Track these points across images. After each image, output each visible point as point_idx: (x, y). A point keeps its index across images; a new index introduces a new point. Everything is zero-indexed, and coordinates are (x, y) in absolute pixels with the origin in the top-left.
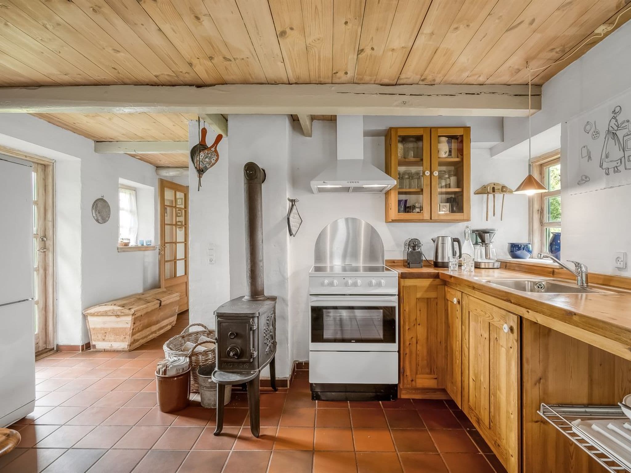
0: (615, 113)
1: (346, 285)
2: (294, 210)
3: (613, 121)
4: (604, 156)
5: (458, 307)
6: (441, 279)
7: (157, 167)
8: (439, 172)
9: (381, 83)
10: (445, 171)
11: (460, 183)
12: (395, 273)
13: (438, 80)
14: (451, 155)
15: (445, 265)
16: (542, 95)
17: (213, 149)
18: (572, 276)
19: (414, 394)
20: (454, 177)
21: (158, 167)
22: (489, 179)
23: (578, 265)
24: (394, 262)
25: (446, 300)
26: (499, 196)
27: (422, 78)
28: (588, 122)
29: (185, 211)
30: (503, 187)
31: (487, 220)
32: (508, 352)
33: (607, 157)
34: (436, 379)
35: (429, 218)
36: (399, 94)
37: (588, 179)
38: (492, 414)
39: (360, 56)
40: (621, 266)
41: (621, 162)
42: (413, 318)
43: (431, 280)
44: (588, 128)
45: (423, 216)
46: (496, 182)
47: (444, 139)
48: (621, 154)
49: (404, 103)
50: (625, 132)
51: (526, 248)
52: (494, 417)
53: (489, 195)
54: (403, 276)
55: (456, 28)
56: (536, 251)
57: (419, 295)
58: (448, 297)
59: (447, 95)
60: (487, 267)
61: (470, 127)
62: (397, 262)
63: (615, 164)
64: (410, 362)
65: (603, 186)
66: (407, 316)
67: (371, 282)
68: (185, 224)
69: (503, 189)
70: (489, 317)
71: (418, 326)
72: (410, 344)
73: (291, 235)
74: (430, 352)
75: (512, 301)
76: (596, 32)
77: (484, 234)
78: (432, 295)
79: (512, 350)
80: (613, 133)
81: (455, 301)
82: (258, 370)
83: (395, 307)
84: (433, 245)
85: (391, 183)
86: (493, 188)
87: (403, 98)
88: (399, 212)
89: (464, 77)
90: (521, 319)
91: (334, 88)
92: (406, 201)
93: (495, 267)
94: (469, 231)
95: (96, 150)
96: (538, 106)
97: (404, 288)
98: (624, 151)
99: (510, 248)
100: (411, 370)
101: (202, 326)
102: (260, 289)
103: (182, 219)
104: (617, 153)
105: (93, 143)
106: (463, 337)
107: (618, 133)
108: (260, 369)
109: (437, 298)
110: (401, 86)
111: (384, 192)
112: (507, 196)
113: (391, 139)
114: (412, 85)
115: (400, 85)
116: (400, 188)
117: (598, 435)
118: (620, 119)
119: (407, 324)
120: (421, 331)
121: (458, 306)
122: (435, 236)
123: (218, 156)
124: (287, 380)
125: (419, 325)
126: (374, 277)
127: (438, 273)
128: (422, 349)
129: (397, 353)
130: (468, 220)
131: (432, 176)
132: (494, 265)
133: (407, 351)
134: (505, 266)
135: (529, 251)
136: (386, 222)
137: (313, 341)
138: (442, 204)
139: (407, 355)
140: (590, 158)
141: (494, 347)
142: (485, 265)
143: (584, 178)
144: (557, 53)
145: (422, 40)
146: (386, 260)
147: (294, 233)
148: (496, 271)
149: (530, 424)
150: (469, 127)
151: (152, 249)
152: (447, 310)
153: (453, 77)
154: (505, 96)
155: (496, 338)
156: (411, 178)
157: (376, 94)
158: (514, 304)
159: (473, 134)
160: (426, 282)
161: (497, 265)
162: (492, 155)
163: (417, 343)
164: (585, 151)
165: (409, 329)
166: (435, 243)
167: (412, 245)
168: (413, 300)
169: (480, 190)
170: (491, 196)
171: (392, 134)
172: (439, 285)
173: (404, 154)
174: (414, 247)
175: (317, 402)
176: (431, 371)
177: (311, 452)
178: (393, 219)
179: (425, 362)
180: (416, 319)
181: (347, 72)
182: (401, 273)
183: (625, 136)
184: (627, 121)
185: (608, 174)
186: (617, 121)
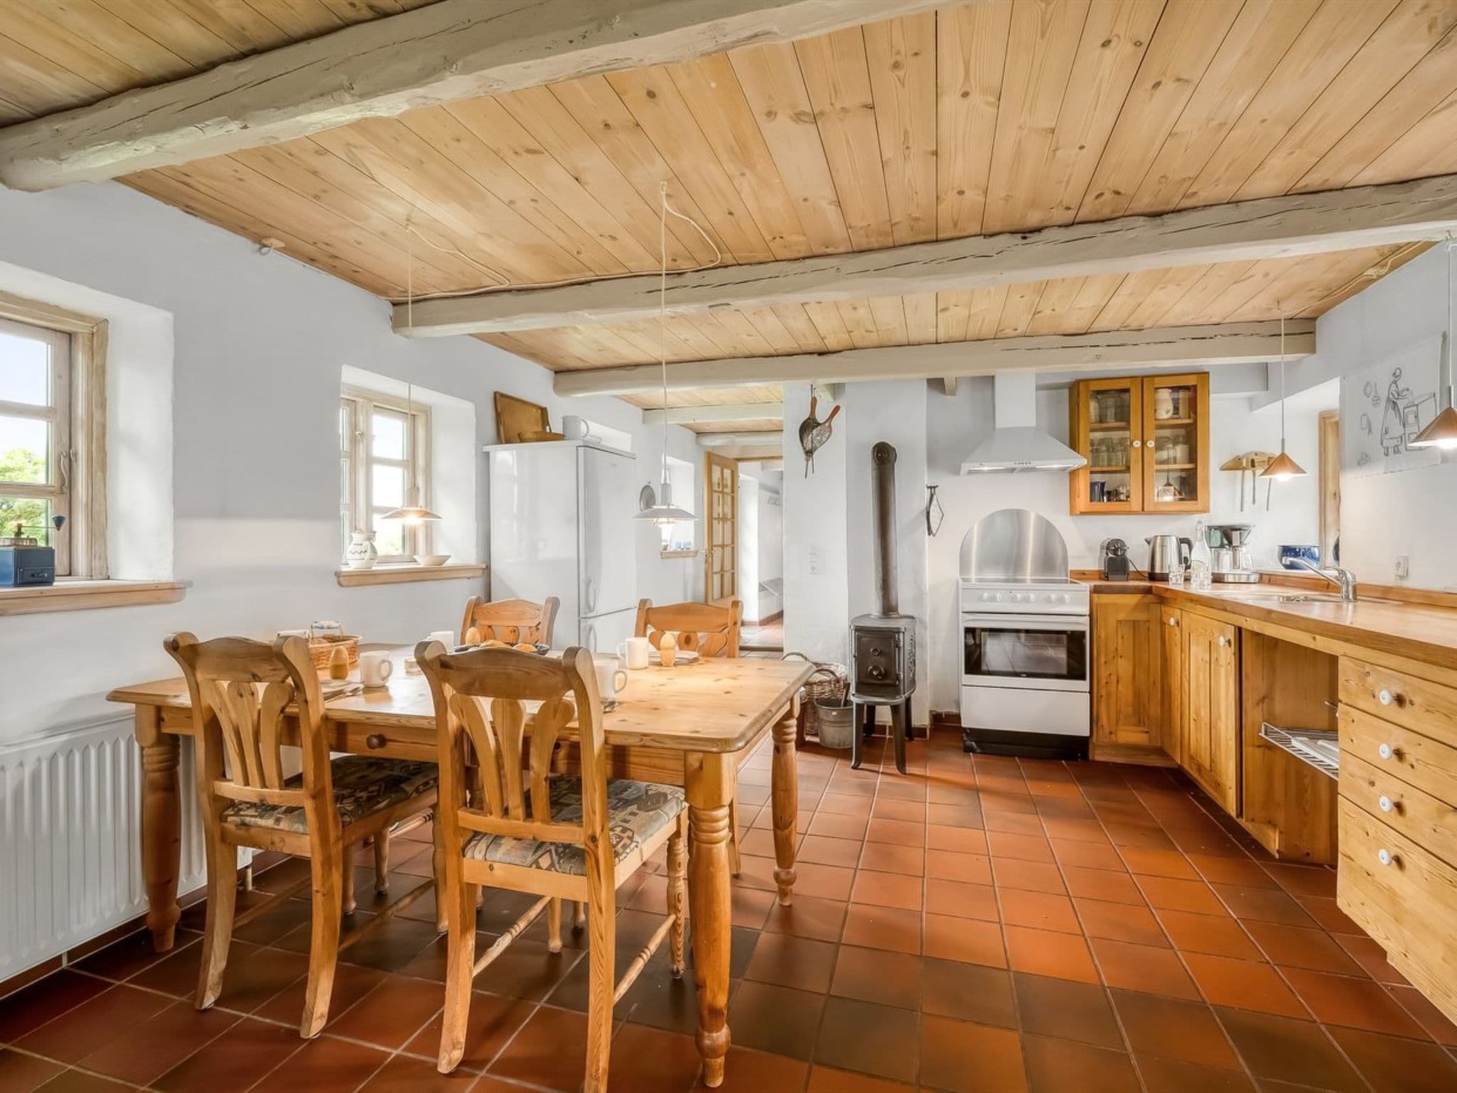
0: (1396, 376)
1: (1014, 600)
2: (934, 502)
3: (1394, 386)
4: (1384, 432)
6: (1155, 595)
7: (697, 433)
8: (1156, 439)
9: (1064, 333)
10: (1167, 438)
11: (1192, 457)
12: (1086, 586)
13: (1147, 326)
14: (1177, 413)
15: (1164, 578)
16: (1317, 333)
17: (827, 424)
19: (1114, 756)
20: (1185, 446)
21: (699, 434)
22: (1247, 445)
24: (1084, 574)
25: (1163, 624)
27: (1124, 325)
28: (1368, 383)
29: (733, 498)
30: (1268, 458)
31: (1240, 511)
32: (1226, 670)
33: (1386, 433)
34: (1148, 732)
35: (1140, 509)
36: (1091, 346)
37: (1369, 459)
38: (1213, 752)
39: (1037, 316)
40: (1402, 574)
41: (1401, 441)
42: (1112, 647)
43: (1139, 596)
44: (1368, 390)
45: (1130, 507)
46: (1257, 450)
47: (1165, 392)
48: (1400, 430)
49: (1098, 357)
50: (1406, 402)
51: (1309, 553)
52: (1215, 754)
53: (1246, 472)
54: (1096, 590)
57: (1121, 616)
58: (1164, 618)
59: (1162, 342)
60: (1237, 581)
61: (1208, 373)
62: (1088, 574)
63: (1395, 442)
64: (1108, 708)
65: (1383, 469)
66: (1102, 645)
67: (1049, 597)
68: (733, 518)
69: (1269, 462)
70: (1209, 634)
71: (1119, 659)
72: (1107, 683)
73: (929, 534)
74: (1137, 694)
76: (1367, 272)
77: (1232, 532)
78: (1141, 616)
79: (1230, 666)
80: (1394, 402)
81: (1172, 621)
82: (904, 695)
83: (1083, 633)
84: (1148, 548)
85: (1079, 461)
86: (1253, 461)
87: (1096, 351)
88: (1091, 500)
89: (1190, 319)
90: (1239, 630)
91: (998, 344)
92: (1103, 485)
93: (1252, 581)
95: (644, 422)
96: (1312, 349)
98: (1404, 427)
99: (1279, 552)
100: (1109, 719)
101: (802, 655)
102: (893, 603)
103: (728, 510)
104: (1397, 430)
105: (641, 412)
106: (1183, 668)
107: (1398, 402)
108: (907, 695)
109: (1148, 621)
110: (1094, 335)
111: (1068, 470)
113: (1079, 394)
115: (1092, 333)
116: (1092, 466)
119: (1103, 655)
120: (1124, 667)
121: (1177, 630)
122: (1150, 536)
123: (831, 432)
124: (925, 729)
125: (1121, 657)
126: (1054, 591)
127: (1151, 587)
128: (1125, 692)
129: (1088, 695)
130: (1204, 511)
131: (1145, 448)
132: (1248, 578)
133: (1103, 692)
134: (1266, 579)
136: (1071, 515)
137: (967, 673)
138: (1161, 488)
139: (1103, 699)
140: (1371, 430)
141: (1214, 670)
142: (1233, 578)
143: (1364, 457)
144: (1320, 292)
145: (1118, 300)
146: (1071, 570)
147: (934, 532)
148: (1252, 586)
149: (1250, 749)
151: (692, 554)
152: (1163, 638)
154: (1255, 338)
155: (1217, 659)
156: (1111, 450)
158: (1231, 612)
159: (1214, 382)
160: (1133, 599)
161: (1254, 578)
162: (1251, 409)
163: (1118, 682)
164: (1365, 419)
165: (1106, 662)
166: (1152, 545)
167: (1113, 548)
168: (1112, 623)
169: (1231, 464)
170: (1249, 473)
171: (1081, 386)
172: (1153, 603)
173: (1100, 416)
174: (1115, 552)
175: (971, 754)
176: (1140, 722)
177: (976, 790)
178: (1083, 510)
179: (1131, 709)
180: (1116, 649)
181: (1016, 330)
182: (1095, 586)
183: (1404, 408)
184: (1408, 390)
185: (1389, 455)
186: (1397, 387)
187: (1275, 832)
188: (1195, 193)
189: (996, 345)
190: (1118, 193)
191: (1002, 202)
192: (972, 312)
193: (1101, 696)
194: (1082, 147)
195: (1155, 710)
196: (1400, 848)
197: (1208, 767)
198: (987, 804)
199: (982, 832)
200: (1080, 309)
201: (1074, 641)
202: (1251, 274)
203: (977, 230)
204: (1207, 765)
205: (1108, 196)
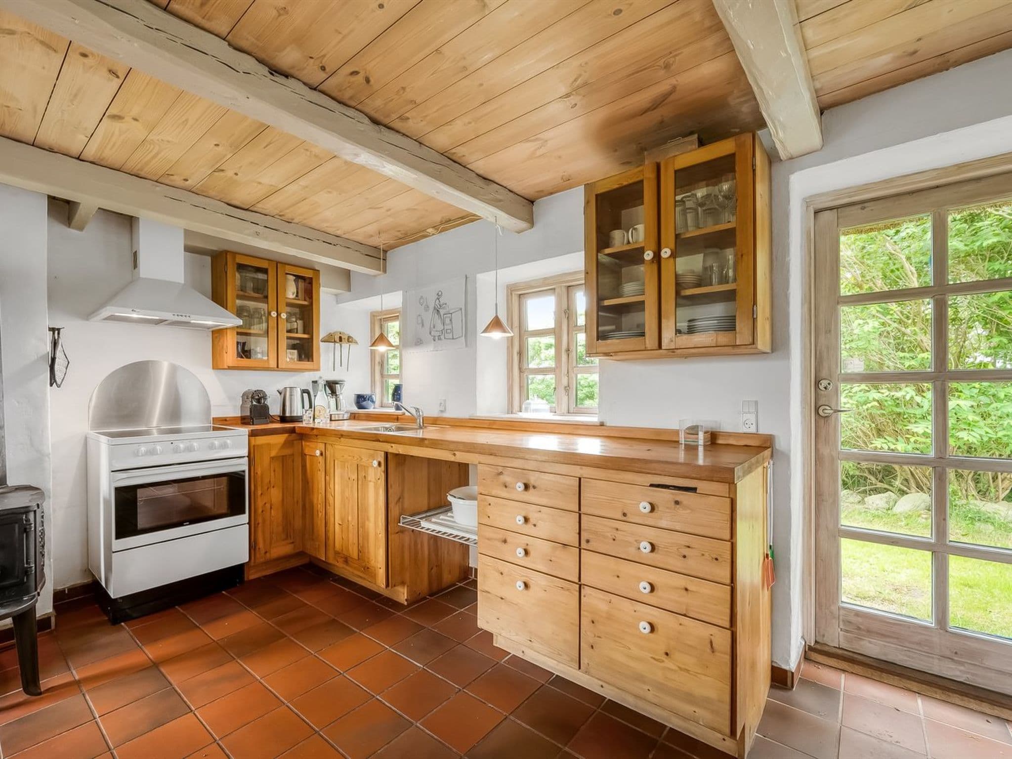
0: (439, 296)
1: (176, 451)
2: (59, 348)
3: (438, 301)
4: (432, 326)
5: (321, 460)
6: (297, 434)
8: (287, 313)
9: (229, 202)
10: (292, 314)
11: (308, 329)
12: (241, 431)
13: (296, 221)
14: (299, 297)
15: (298, 419)
16: (387, 261)
18: (413, 420)
20: (302, 321)
22: (335, 327)
23: (417, 410)
24: (226, 420)
25: (303, 455)
26: (345, 345)
27: (281, 214)
28: (422, 297)
30: (349, 337)
31: (334, 370)
32: (376, 484)
33: (434, 327)
34: (293, 543)
35: (276, 366)
36: (252, 222)
37: (422, 342)
38: (361, 545)
39: (216, 174)
40: (443, 409)
41: (442, 332)
42: (266, 481)
43: (286, 435)
44: (422, 301)
45: (269, 365)
46: (342, 331)
47: (292, 278)
49: (257, 234)
50: (444, 311)
51: (370, 398)
52: (363, 547)
53: (337, 344)
54: (253, 434)
55: (330, 192)
56: (378, 402)
57: (273, 453)
58: (307, 451)
59: (304, 237)
60: (337, 419)
62: (230, 420)
63: (438, 334)
64: (263, 532)
65: (432, 348)
66: (259, 480)
67: (213, 444)
69: (350, 340)
70: (358, 459)
71: (272, 489)
72: (262, 511)
73: (51, 385)
74: (285, 516)
75: (381, 440)
76: (428, 231)
77: (334, 385)
78: (287, 452)
79: (380, 481)
80: (437, 310)
81: (318, 453)
82: (36, 593)
83: (244, 472)
84: (280, 399)
85: (235, 321)
86: (340, 338)
87: (256, 228)
88: (237, 357)
89: (324, 226)
90: (386, 454)
91: (160, 188)
92: (244, 344)
93: (345, 418)
94: (321, 383)
96: (383, 269)
97: (256, 448)
98: (444, 325)
99: (356, 399)
100: (264, 541)
104: (440, 327)
106: (328, 486)
107: (440, 310)
108: (38, 590)
109: (293, 455)
110: (253, 213)
111: (213, 329)
112: (353, 346)
113: (223, 263)
114: (266, 215)
115: (252, 211)
116: (240, 328)
117: (435, 523)
118: (442, 301)
119: (259, 488)
120: (275, 495)
122: (281, 388)
124: (50, 617)
125: (273, 487)
126: (217, 438)
127: (294, 427)
128: (276, 515)
129: (248, 525)
130: (318, 370)
131: (279, 317)
132: (343, 417)
133: (260, 520)
134: (354, 417)
135: (373, 402)
136: (213, 368)
137: (117, 538)
138: (288, 351)
139: (260, 525)
140: (423, 325)
141: (362, 484)
142: (335, 417)
143: (419, 340)
144: (402, 234)
145: (293, 188)
146: (213, 418)
147: (59, 381)
148: (345, 421)
149: (393, 536)
150: (318, 271)
152: (304, 467)
153: (314, 222)
154: (358, 253)
155: (365, 476)
157: (222, 214)
158: (382, 442)
159: (323, 279)
160: (281, 439)
161: (347, 416)
162: (338, 302)
163: (271, 508)
164: (419, 319)
165: (262, 494)
166: (282, 395)
167: (257, 397)
168: (266, 461)
169: (326, 338)
170: (337, 345)
171: (228, 256)
172: (296, 440)
173: (241, 286)
174: (259, 401)
175: (123, 624)
176: (287, 537)
177: (155, 665)
178: (231, 365)
179: (280, 528)
180: (270, 481)
181: (186, 180)
182: (252, 430)
183: (444, 314)
184: (446, 304)
185: (435, 340)
186: (439, 302)
187: (404, 588)
188: (408, 118)
189: (158, 189)
190: (368, 80)
191: (274, 13)
192: (150, 137)
193: (258, 524)
194: (381, 6)
195: (298, 523)
196: (526, 576)
197: (355, 556)
198: (176, 677)
199: (191, 714)
200: (260, 183)
201: (235, 481)
202: (381, 206)
203: (224, 30)
204: (355, 555)
205: (360, 78)
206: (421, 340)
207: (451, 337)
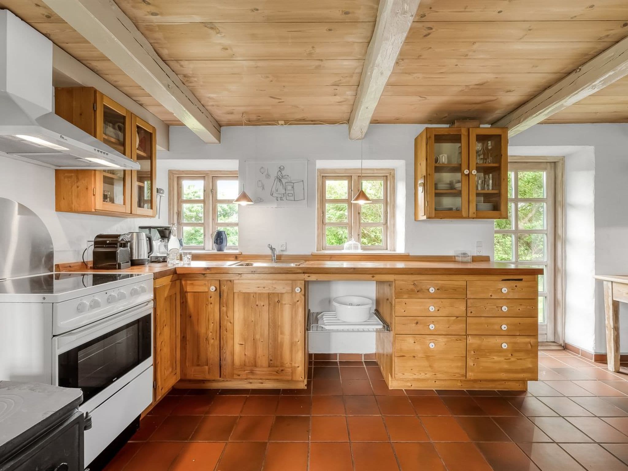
0: (281, 169)
3: (279, 173)
4: (274, 190)
6: (177, 274)
16: (221, 134)
28: (262, 168)
32: (293, 305)
33: (276, 191)
34: (176, 374)
35: (130, 212)
36: (166, 74)
37: (262, 200)
41: (284, 195)
43: (172, 276)
44: (262, 170)
45: (126, 209)
48: (283, 191)
50: (286, 181)
52: (274, 356)
57: (166, 294)
63: (280, 196)
65: (276, 206)
66: (159, 320)
70: (269, 289)
72: (160, 350)
74: (171, 349)
76: (279, 122)
78: (173, 291)
79: (299, 302)
80: (279, 179)
81: (213, 288)
90: (305, 282)
96: (220, 140)
97: (157, 290)
98: (285, 190)
100: (161, 378)
104: (281, 190)
106: (224, 315)
107: (282, 180)
109: (176, 294)
113: (95, 103)
114: (173, 71)
118: (284, 173)
119: (159, 329)
120: (167, 333)
125: (166, 326)
127: (176, 269)
129: (153, 366)
133: (159, 359)
139: (159, 363)
140: (263, 188)
141: (274, 308)
143: (259, 199)
150: (155, 128)
155: (278, 301)
163: (164, 346)
164: (260, 183)
165: (160, 334)
168: (162, 302)
171: (98, 95)
172: (176, 280)
178: (98, 208)
179: (169, 362)
183: (286, 183)
184: (288, 175)
185: (278, 200)
186: (281, 173)
195: (178, 355)
206: (261, 199)
207: (293, 199)
